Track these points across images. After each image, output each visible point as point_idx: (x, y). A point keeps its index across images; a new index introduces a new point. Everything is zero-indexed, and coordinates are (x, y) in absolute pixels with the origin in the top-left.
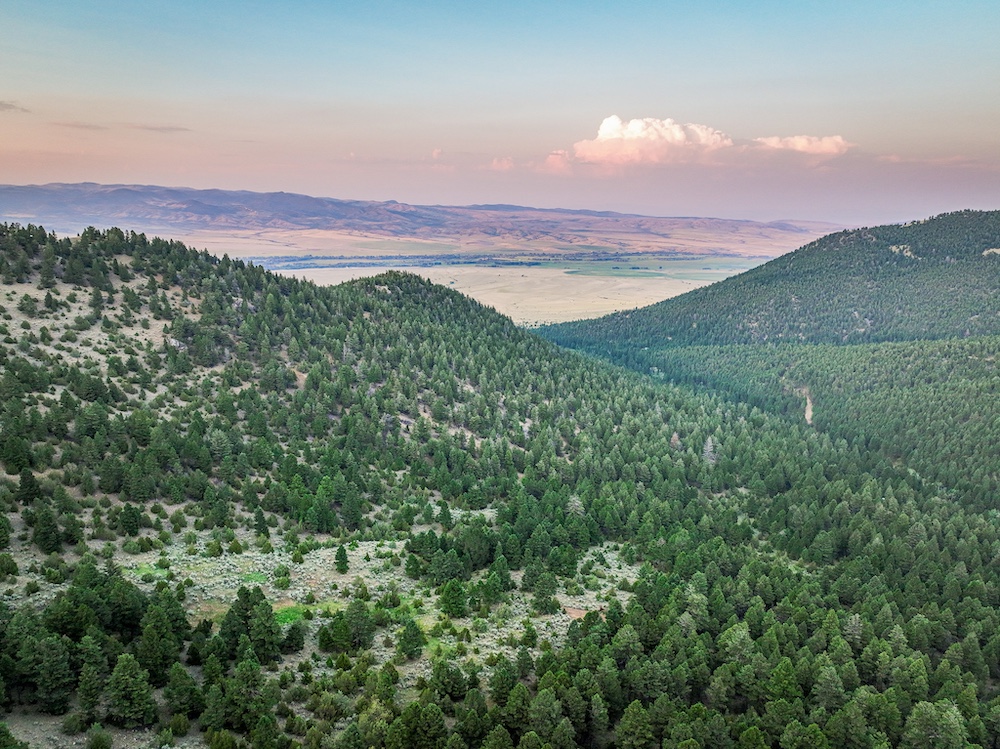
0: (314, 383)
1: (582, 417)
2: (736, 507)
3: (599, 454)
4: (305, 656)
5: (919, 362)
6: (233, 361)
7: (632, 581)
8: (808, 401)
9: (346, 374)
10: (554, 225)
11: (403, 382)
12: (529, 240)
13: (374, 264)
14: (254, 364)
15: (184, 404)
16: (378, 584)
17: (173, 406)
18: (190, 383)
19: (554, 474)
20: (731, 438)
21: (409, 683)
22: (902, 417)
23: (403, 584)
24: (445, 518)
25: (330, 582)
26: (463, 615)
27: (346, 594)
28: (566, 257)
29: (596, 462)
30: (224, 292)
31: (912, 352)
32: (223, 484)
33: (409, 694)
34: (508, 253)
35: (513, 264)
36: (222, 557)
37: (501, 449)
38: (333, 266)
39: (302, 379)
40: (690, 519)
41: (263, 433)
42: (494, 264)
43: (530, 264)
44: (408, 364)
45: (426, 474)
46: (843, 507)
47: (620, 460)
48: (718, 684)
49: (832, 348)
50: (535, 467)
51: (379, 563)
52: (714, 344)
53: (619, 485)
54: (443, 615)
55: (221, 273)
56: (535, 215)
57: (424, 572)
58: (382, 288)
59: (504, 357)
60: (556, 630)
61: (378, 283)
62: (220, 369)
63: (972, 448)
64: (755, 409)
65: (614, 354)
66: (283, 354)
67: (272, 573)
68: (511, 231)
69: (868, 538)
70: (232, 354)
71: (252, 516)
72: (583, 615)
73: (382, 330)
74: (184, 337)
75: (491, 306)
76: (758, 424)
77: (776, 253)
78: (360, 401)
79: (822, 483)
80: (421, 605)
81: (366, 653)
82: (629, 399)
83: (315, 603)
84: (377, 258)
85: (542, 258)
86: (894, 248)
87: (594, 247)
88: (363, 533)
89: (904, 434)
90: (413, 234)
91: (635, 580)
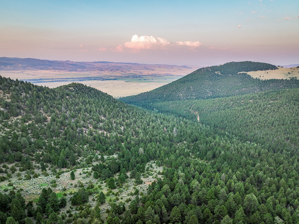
0: (53, 120)
1: (138, 125)
2: (184, 147)
3: (145, 135)
4: (68, 208)
5: (225, 103)
6: (25, 114)
7: (161, 171)
8: (198, 115)
9: (64, 116)
10: (120, 67)
11: (83, 117)
12: (113, 72)
13: (64, 81)
14: (32, 115)
15: (8, 130)
16: (85, 182)
17: (5, 131)
18: (10, 123)
19: (133, 142)
20: (180, 128)
21: (103, 211)
22: (223, 118)
23: (93, 181)
24: (102, 158)
25: (70, 183)
26: (115, 188)
27: (76, 186)
28: (125, 77)
29: (144, 138)
30: (18, 91)
31: (223, 100)
32: (27, 155)
33: (104, 215)
34: (107, 76)
35: (108, 79)
36: (32, 179)
37: (116, 136)
38: (50, 82)
39: (49, 118)
40: (173, 152)
41: (38, 138)
42: (102, 80)
43: (114, 79)
44: (83, 112)
45: (94, 146)
46: (212, 144)
47: (151, 136)
48: (194, 198)
49: (203, 100)
50: (126, 140)
51: (85, 175)
52: (171, 101)
53: (152, 144)
54: (109, 189)
55: (16, 85)
56: (114, 65)
57: (99, 176)
59: (112, 108)
60: (144, 189)
61: (70, 87)
62: (20, 117)
63: (241, 125)
64: (184, 119)
65: (142, 105)
66: (41, 111)
67: (50, 182)
68: (107, 69)
69: (220, 153)
70: (24, 112)
71: (39, 165)
72: (151, 183)
73: (74, 102)
74: (5, 107)
75: (106, 93)
76: (186, 123)
77: (185, 74)
78: (69, 124)
79: (206, 138)
80: (101, 187)
81: (88, 204)
82: (150, 118)
83: (66, 190)
84: (64, 79)
85: (117, 77)
86: (216, 72)
87: (132, 74)
88: (77, 166)
89: (224, 123)
90: (76, 71)
91: (162, 171)
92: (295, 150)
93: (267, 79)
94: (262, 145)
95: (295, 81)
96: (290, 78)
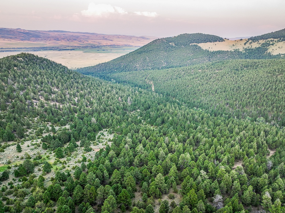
1: (93, 95)
2: (137, 115)
3: (99, 105)
4: (10, 180)
5: (177, 73)
8: (153, 85)
9: (11, 88)
10: (78, 37)
11: (32, 90)
12: (70, 42)
13: (15, 51)
16: (33, 153)
19: (86, 113)
20: (134, 97)
21: (48, 180)
22: (175, 87)
23: (42, 152)
24: (54, 130)
25: (16, 156)
26: (63, 157)
27: (22, 158)
28: (83, 47)
29: (98, 108)
31: (176, 70)
33: (48, 183)
34: (63, 46)
35: (65, 50)
37: (69, 107)
40: (125, 120)
42: (59, 50)
43: (71, 50)
44: (33, 84)
45: (45, 118)
46: (162, 111)
47: (105, 106)
48: (136, 160)
49: (158, 71)
50: (80, 111)
51: (33, 147)
52: (128, 71)
53: (105, 113)
54: (57, 158)
56: (71, 34)
57: (49, 147)
58: (20, 59)
59: (66, 79)
60: (92, 156)
61: (18, 57)
63: (190, 93)
64: (140, 88)
65: (100, 76)
68: (63, 39)
69: (168, 118)
72: (99, 150)
73: (22, 73)
75: (60, 63)
76: (141, 92)
77: (142, 45)
78: (18, 97)
79: (157, 106)
80: (49, 157)
81: (32, 175)
82: (106, 89)
83: (11, 163)
84: (16, 49)
85: (75, 48)
86: (170, 44)
87: (91, 44)
88: (25, 139)
89: (175, 91)
90: (29, 40)
91: (112, 138)
92: (232, 113)
93: (214, 51)
94: (207, 110)
95: (238, 52)
96: (234, 50)
